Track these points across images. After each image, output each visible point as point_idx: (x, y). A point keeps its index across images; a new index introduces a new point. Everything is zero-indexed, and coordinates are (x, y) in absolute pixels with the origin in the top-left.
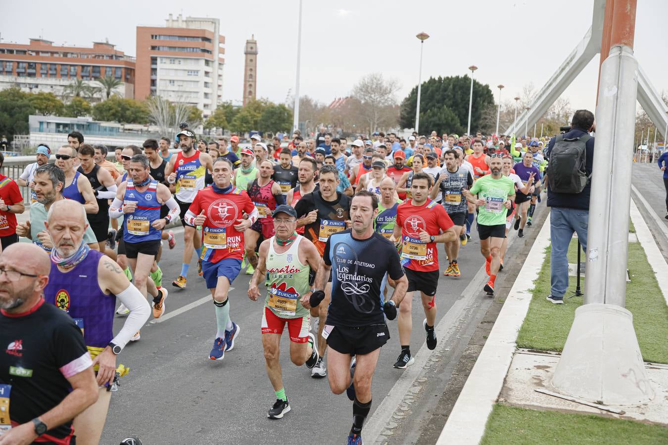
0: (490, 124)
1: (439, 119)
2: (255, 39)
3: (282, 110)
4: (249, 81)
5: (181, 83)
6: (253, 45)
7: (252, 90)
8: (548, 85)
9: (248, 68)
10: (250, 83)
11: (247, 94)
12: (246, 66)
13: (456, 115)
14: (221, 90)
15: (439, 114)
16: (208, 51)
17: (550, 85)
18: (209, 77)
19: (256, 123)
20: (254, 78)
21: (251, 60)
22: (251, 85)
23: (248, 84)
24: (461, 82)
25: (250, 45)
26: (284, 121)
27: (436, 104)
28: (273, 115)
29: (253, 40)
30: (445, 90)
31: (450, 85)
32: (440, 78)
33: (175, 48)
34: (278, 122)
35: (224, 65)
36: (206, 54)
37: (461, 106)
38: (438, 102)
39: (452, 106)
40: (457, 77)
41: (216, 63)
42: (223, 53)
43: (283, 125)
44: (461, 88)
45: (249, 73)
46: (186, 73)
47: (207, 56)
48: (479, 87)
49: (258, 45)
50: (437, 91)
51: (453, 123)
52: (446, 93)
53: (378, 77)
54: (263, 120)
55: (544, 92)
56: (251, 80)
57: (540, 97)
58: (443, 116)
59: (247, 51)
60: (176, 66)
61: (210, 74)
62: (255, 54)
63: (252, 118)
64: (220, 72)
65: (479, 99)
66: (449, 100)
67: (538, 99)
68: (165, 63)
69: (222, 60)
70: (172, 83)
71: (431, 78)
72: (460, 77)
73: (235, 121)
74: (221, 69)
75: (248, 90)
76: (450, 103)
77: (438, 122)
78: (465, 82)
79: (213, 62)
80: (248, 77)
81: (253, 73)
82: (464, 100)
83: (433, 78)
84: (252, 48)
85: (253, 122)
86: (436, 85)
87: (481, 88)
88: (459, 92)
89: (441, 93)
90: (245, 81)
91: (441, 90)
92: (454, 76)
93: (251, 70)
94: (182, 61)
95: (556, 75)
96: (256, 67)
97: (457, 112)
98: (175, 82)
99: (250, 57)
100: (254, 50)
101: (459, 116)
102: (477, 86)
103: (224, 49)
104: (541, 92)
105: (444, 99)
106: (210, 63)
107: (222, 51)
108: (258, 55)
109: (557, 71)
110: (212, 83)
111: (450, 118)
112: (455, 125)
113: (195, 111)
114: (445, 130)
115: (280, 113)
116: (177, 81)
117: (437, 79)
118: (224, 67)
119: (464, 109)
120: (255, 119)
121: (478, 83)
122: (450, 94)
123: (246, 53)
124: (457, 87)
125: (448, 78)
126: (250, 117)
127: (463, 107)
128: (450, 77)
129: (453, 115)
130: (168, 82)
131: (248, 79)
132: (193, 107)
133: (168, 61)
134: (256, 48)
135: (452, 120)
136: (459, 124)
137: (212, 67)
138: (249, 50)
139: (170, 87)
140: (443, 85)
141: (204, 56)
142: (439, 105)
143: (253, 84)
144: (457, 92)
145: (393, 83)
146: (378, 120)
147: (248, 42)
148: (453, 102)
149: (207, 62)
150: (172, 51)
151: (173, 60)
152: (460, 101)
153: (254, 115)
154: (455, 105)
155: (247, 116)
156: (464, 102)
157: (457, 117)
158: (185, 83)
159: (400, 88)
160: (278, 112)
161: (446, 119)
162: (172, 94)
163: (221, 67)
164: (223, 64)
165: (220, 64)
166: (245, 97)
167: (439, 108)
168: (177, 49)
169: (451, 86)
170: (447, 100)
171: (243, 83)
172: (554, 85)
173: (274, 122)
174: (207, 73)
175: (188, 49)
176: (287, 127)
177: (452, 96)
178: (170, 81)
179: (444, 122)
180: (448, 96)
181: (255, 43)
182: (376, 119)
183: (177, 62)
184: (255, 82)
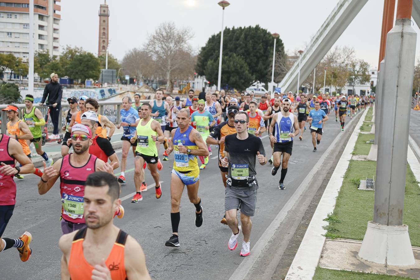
0: (278, 71)
1: (228, 67)
2: (107, 4)
3: (89, 58)
4: (102, 38)
5: (17, 35)
6: (105, 9)
7: (105, 45)
8: (325, 25)
9: (102, 27)
10: (104, 39)
11: (101, 48)
12: (100, 26)
13: (245, 62)
14: (58, 42)
15: (227, 62)
16: (42, 8)
17: (327, 26)
18: (44, 30)
19: (67, 70)
20: (106, 35)
21: (104, 21)
22: (104, 41)
23: (102, 40)
24: (253, 32)
25: (103, 9)
26: (92, 68)
27: (229, 52)
28: (81, 63)
29: (105, 5)
30: (237, 39)
31: (242, 34)
32: (233, 28)
33: (11, 3)
34: (85, 69)
35: (61, 21)
36: (40, 10)
37: (252, 55)
38: (231, 51)
39: (243, 54)
40: (250, 27)
41: (51, 19)
42: (59, 10)
43: (91, 72)
44: (253, 37)
45: (102, 31)
46: (22, 26)
47: (41, 12)
48: (270, 37)
49: (109, 8)
50: (230, 40)
51: (242, 71)
52: (238, 42)
53: (171, 26)
54: (72, 68)
55: (321, 34)
56: (104, 37)
57: (317, 39)
58: (232, 63)
59: (100, 13)
60: (13, 20)
61: (45, 28)
62: (108, 16)
63: (62, 66)
64: (55, 26)
65: (269, 48)
66: (241, 49)
67: (315, 42)
68: (3, 17)
69: (59, 16)
70: (9, 36)
71: (226, 28)
72: (252, 27)
73: (46, 67)
74: (58, 24)
75: (102, 45)
76: (243, 51)
77: (227, 69)
78: (256, 32)
79: (47, 17)
80: (102, 35)
81: (105, 31)
82: (256, 49)
83: (228, 28)
84: (104, 11)
85: (63, 70)
86: (230, 34)
87: (271, 38)
88: (251, 41)
89: (234, 42)
90: (100, 38)
91: (233, 39)
92: (247, 26)
93: (104, 29)
94: (18, 16)
95: (333, 13)
96: (108, 26)
97: (248, 60)
98: (13, 34)
99: (103, 18)
100: (106, 13)
101: (249, 64)
102: (267, 36)
103: (60, 6)
104: (318, 34)
105: (236, 48)
106: (45, 18)
107: (59, 8)
108: (109, 17)
109: (335, 9)
110: (47, 36)
111: (238, 65)
112: (244, 72)
113: (10, 59)
114: (233, 77)
115: (88, 61)
116: (14, 33)
117: (231, 29)
118: (61, 22)
119: (255, 57)
120: (65, 67)
121: (269, 33)
122: (241, 43)
123: (100, 16)
124: (249, 37)
125: (241, 28)
126: (60, 65)
127: (254, 56)
128: (243, 28)
129: (243, 62)
130: (6, 34)
131: (101, 37)
132: (10, 54)
133: (5, 16)
134: (108, 10)
135: (241, 67)
136: (247, 72)
137: (47, 22)
138: (102, 12)
139: (8, 39)
140: (235, 34)
141: (38, 12)
142: (230, 53)
143: (106, 40)
144: (249, 41)
145: (185, 32)
146: (171, 68)
147: (101, 7)
148: (245, 51)
149: (41, 17)
150: (9, 6)
151: (10, 14)
152: (251, 50)
153: (66, 63)
154: (246, 54)
155: (58, 64)
156: (255, 51)
157: (245, 65)
158: (21, 35)
159: (191, 37)
160: (85, 59)
161: (235, 66)
162: (10, 44)
163: (57, 22)
164: (59, 20)
165: (54, 19)
166: (99, 51)
167: (230, 56)
168: (13, 5)
169: (243, 36)
170: (239, 49)
171: (98, 39)
172: (332, 25)
173: (81, 69)
174: (41, 27)
175: (24, 5)
176: (94, 74)
177: (244, 45)
178: (8, 33)
179: (233, 69)
180: (240, 45)
181: (107, 7)
182: (169, 67)
183: (13, 16)
184: (108, 38)
